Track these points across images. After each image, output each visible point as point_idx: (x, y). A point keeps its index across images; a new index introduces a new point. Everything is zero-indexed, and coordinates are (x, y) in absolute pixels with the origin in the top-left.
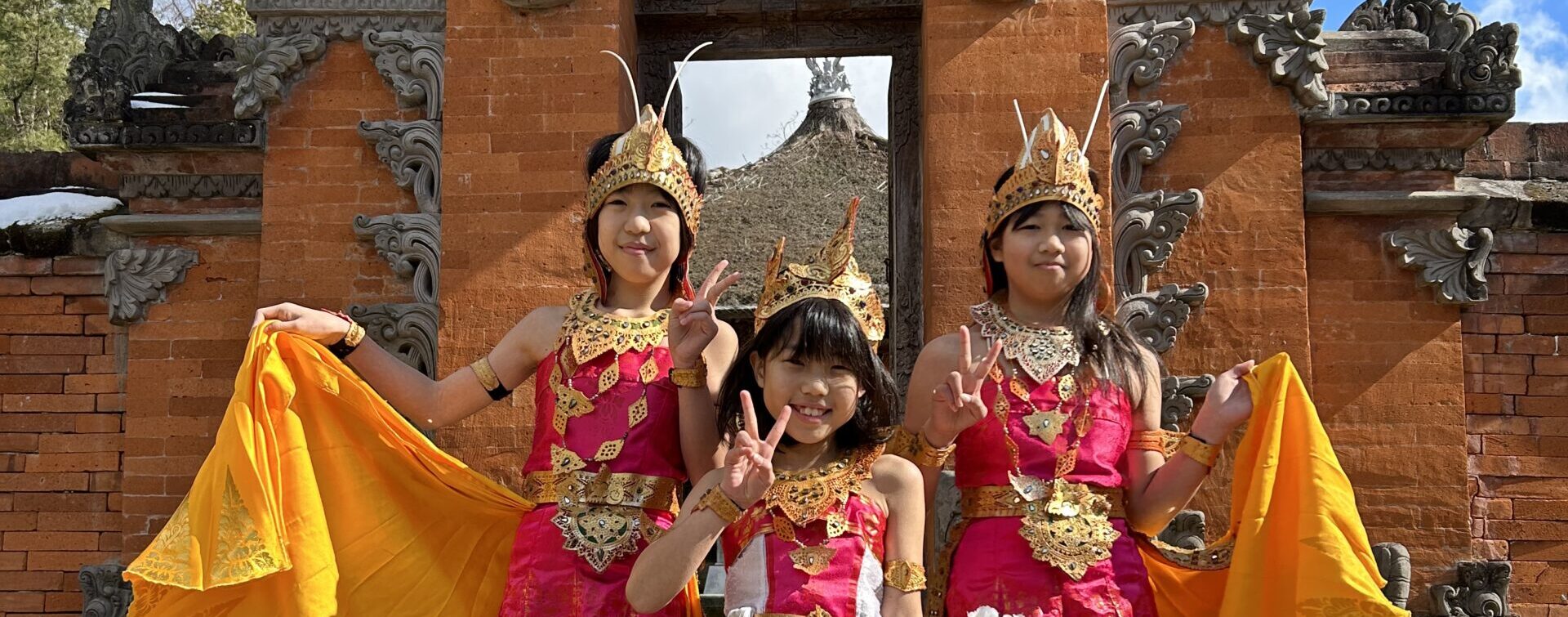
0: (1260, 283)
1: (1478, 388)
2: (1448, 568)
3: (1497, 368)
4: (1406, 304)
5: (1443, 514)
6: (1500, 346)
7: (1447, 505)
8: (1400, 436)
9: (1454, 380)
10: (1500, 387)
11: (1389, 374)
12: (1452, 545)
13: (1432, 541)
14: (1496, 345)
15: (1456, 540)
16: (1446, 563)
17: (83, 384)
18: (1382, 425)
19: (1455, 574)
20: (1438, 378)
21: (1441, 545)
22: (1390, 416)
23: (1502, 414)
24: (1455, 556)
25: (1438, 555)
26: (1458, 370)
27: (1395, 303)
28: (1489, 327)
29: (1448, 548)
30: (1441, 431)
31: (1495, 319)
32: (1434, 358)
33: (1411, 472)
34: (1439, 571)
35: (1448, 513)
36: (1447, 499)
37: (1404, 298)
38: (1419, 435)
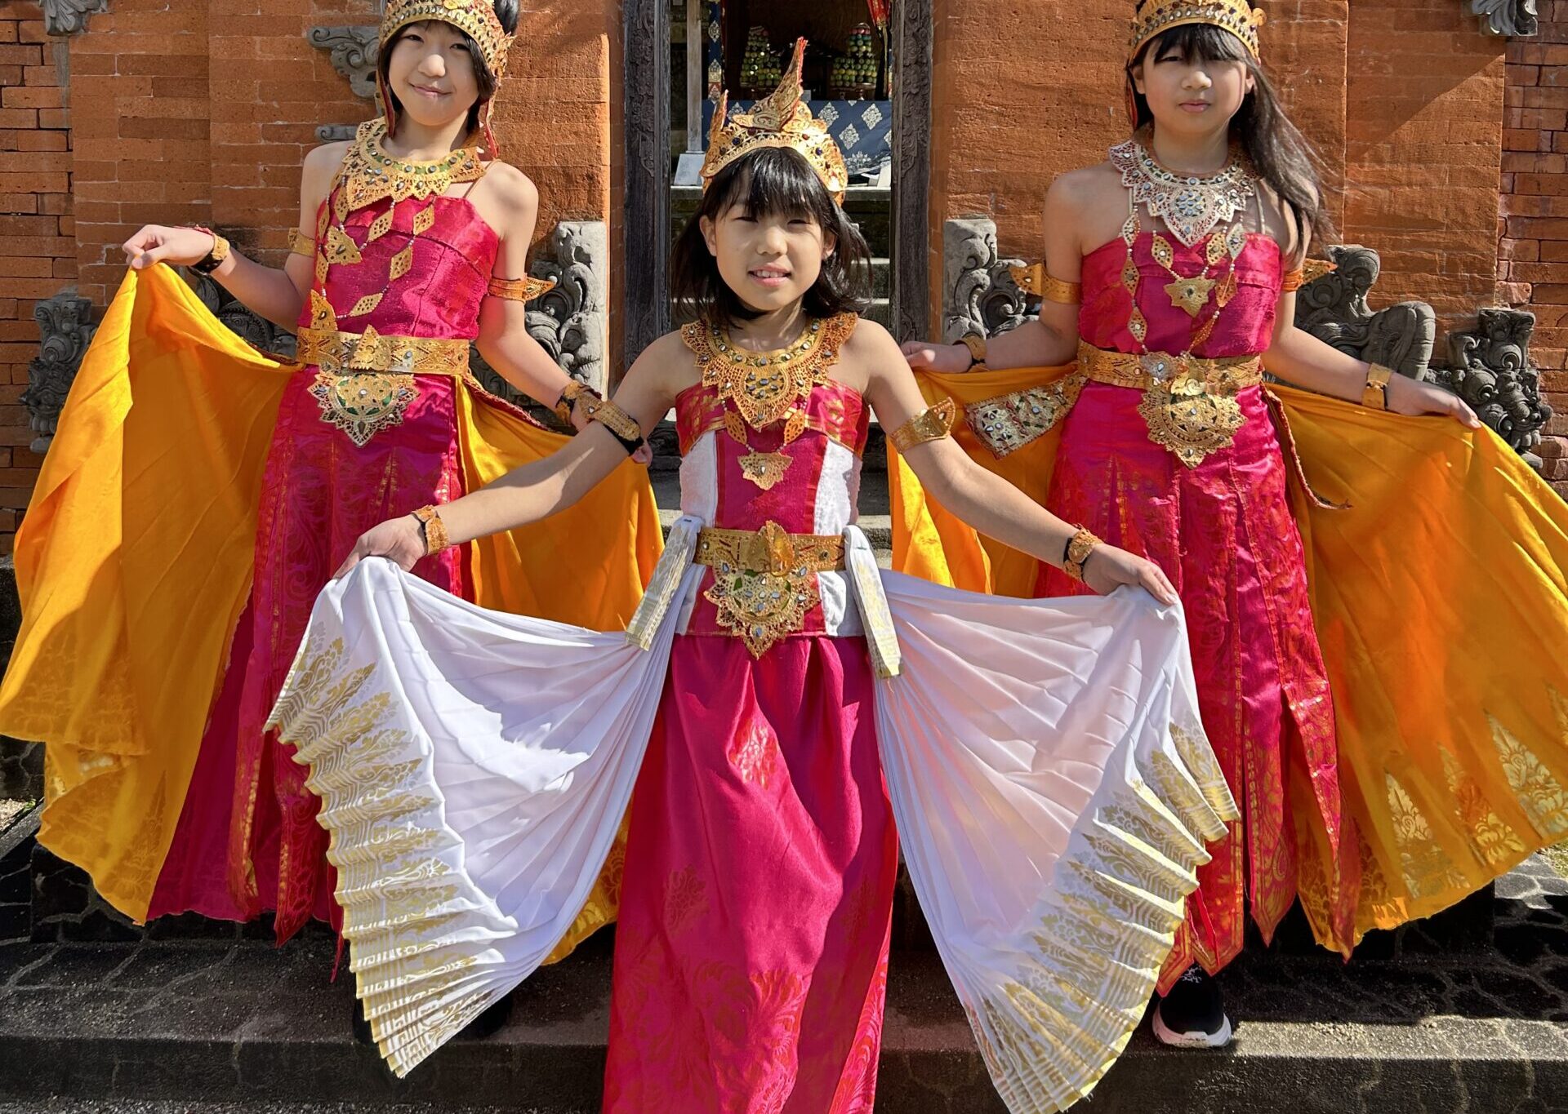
0: (1299, 16)
1: (1515, 123)
2: (1468, 315)
3: (1536, 102)
4: (1449, 34)
5: (1468, 260)
6: (1542, 78)
7: (1473, 250)
8: (1432, 178)
9: (1492, 118)
10: (1539, 122)
11: (1424, 111)
12: (1474, 291)
13: (1456, 288)
14: (1539, 78)
15: (1480, 286)
16: (1467, 310)
17: (22, 98)
18: (1413, 165)
19: (1476, 321)
20: (1477, 115)
21: (1464, 291)
22: (1423, 156)
23: (1538, 152)
24: (1478, 303)
25: (1460, 302)
26: (1498, 107)
27: (1436, 34)
28: (1532, 59)
29: (1470, 294)
30: (1475, 173)
31: (1540, 49)
32: (1473, 94)
33: (1440, 216)
34: (1460, 318)
35: (1474, 258)
36: (1475, 244)
37: (1449, 28)
38: (1451, 176)
